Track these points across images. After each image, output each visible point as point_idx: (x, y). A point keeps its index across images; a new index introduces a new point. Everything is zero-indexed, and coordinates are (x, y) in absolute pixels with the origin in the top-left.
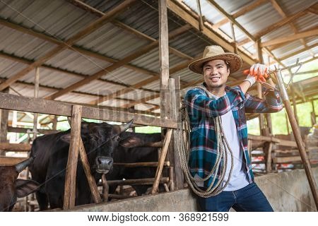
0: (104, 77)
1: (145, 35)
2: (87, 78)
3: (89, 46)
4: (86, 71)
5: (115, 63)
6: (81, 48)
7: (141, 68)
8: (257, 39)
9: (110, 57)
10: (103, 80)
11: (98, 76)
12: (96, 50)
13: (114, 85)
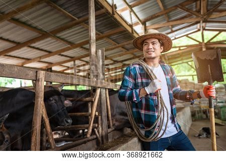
0: (33, 45)
1: (70, 15)
2: (18, 45)
3: (24, 20)
4: (17, 39)
5: (44, 35)
6: (17, 21)
7: (63, 39)
8: (144, 23)
9: (40, 30)
10: (31, 47)
11: (28, 43)
12: (29, 23)
13: (39, 51)
